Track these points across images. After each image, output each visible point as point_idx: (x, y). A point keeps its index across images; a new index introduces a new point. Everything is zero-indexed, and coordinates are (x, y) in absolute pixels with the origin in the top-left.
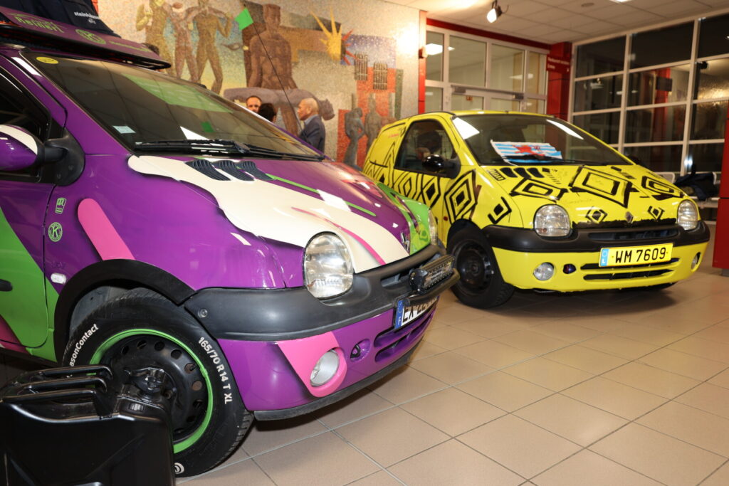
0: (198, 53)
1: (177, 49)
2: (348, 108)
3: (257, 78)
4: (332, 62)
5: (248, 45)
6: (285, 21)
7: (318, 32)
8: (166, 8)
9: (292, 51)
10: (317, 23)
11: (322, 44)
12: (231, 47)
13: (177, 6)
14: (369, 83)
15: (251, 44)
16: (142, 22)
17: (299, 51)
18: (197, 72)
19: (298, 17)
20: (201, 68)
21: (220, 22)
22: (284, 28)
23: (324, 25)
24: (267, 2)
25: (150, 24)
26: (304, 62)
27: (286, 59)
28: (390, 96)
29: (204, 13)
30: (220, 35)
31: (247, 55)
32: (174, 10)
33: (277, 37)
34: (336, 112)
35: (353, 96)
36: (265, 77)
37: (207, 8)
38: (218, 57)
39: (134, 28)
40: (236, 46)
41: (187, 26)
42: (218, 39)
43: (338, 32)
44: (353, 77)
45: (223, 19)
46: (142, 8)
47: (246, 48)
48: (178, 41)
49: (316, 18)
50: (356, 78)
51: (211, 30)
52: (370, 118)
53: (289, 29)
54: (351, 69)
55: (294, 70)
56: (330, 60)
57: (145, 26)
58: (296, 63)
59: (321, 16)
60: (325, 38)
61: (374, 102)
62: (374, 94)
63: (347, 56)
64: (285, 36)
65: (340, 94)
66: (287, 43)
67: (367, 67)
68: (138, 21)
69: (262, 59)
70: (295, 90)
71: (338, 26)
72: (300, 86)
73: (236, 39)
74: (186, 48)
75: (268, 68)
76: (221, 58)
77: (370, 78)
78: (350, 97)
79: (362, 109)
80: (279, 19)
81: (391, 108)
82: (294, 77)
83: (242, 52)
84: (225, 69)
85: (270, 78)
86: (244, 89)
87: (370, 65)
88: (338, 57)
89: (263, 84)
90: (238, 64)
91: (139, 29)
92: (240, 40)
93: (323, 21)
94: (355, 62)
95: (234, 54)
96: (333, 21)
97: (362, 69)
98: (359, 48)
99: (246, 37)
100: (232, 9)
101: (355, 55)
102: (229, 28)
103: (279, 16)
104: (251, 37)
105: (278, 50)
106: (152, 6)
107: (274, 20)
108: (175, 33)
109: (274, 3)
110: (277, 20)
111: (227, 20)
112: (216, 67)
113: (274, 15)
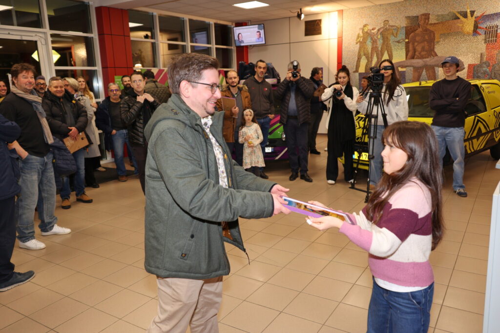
0: (382, 48)
1: (372, 48)
2: (477, 62)
5: (408, 39)
6: (432, 20)
7: (456, 21)
8: (369, 31)
9: (436, 35)
10: (456, 15)
11: (458, 27)
12: (398, 42)
13: (373, 29)
14: (499, 44)
15: (410, 37)
16: (358, 40)
17: (441, 34)
18: (380, 57)
19: (442, 15)
21: (394, 31)
22: (431, 24)
23: (461, 15)
24: (422, 13)
25: (361, 40)
26: (444, 40)
27: (431, 41)
29: (386, 29)
30: (393, 37)
31: (407, 43)
32: (372, 31)
33: (426, 30)
34: (466, 66)
35: (481, 54)
36: (417, 53)
37: (387, 26)
38: (391, 48)
39: (355, 43)
40: (401, 41)
41: (377, 37)
42: (392, 39)
43: (472, 16)
44: (483, 41)
45: (396, 29)
46: (359, 34)
47: (407, 40)
48: (373, 45)
49: (455, 12)
50: (485, 43)
51: (389, 36)
53: (435, 24)
54: (481, 38)
55: (436, 46)
56: (464, 35)
57: (360, 41)
58: (438, 42)
59: (459, 10)
60: (462, 22)
63: (479, 30)
64: (432, 28)
65: (470, 55)
66: (433, 32)
67: (497, 34)
68: (356, 40)
69: (416, 44)
70: (436, 57)
71: (472, 13)
72: (439, 54)
73: (402, 36)
74: (376, 47)
75: (419, 48)
76: (393, 48)
77: (499, 40)
78: (479, 56)
80: (429, 21)
82: (436, 50)
83: (405, 43)
84: (394, 53)
85: (419, 54)
86: (404, 61)
87: (499, 31)
88: (471, 32)
89: (415, 57)
90: (402, 49)
91: (357, 43)
92: (404, 37)
93: (460, 13)
94: (486, 32)
95: (400, 45)
96: (468, 11)
97: (492, 36)
98: (490, 22)
99: (407, 35)
100: (400, 22)
101: (486, 28)
102: (399, 33)
103: (428, 18)
104: (410, 34)
105: (427, 37)
106: (363, 32)
107: (425, 22)
108: (372, 41)
109: (426, 12)
110: (427, 21)
111: (398, 29)
112: (390, 53)
113: (425, 19)
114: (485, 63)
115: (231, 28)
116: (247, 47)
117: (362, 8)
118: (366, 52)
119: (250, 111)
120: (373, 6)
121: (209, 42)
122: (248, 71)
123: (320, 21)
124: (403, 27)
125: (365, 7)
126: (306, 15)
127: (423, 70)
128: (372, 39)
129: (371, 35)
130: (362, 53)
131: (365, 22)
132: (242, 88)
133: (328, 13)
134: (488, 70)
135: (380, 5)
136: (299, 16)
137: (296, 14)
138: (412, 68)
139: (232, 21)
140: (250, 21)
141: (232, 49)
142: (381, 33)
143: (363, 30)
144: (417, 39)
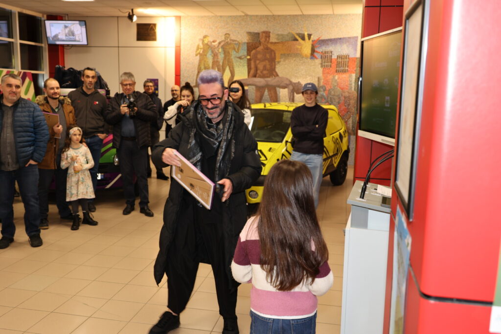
0: (223, 63)
1: (213, 62)
3: (253, 72)
4: (304, 59)
5: (250, 56)
6: (273, 39)
7: (295, 42)
8: (209, 43)
9: (277, 55)
10: (295, 37)
11: (297, 49)
12: (240, 58)
13: (214, 42)
14: (333, 69)
15: (252, 55)
16: (198, 52)
17: (281, 54)
19: (282, 35)
20: (224, 70)
21: (235, 46)
22: (272, 43)
23: (299, 37)
24: (262, 30)
25: (201, 52)
26: (284, 61)
27: (272, 61)
28: (350, 76)
29: (227, 43)
30: (235, 52)
31: (249, 60)
32: (213, 44)
33: (267, 49)
35: (319, 78)
36: (259, 72)
37: (229, 40)
38: (233, 63)
39: (194, 55)
40: (243, 57)
41: (218, 51)
42: (233, 54)
43: (309, 38)
44: (320, 66)
45: (237, 44)
46: (198, 45)
47: (249, 57)
48: (214, 58)
49: (294, 34)
50: (322, 67)
51: (230, 51)
52: (333, 93)
53: (275, 43)
54: (318, 61)
55: (277, 66)
56: (303, 57)
57: (199, 53)
58: (279, 62)
59: (298, 32)
60: (300, 44)
61: (336, 81)
62: (337, 76)
63: (315, 54)
64: (272, 47)
65: (309, 78)
66: (274, 51)
67: (331, 59)
68: (196, 52)
69: (258, 62)
70: (277, 78)
71: (309, 36)
72: (280, 75)
73: (243, 52)
74: (217, 61)
75: (260, 67)
76: (235, 64)
77: (334, 65)
78: (317, 79)
79: (326, 86)
80: (269, 39)
81: (351, 84)
82: (277, 70)
83: (246, 60)
84: (237, 70)
85: (262, 72)
86: (246, 79)
87: (334, 57)
88: (309, 55)
89: (257, 75)
90: (244, 66)
91: (197, 55)
92: (245, 53)
93: (299, 35)
94: (322, 56)
95: (242, 61)
96: (306, 34)
97: (327, 61)
98: (326, 47)
99: (249, 51)
100: (242, 37)
101: (322, 52)
102: (240, 48)
103: (269, 37)
104: (252, 50)
105: (268, 56)
106: (203, 44)
107: (266, 39)
108: (213, 55)
109: (267, 30)
110: (268, 39)
111: (239, 44)
112: (231, 69)
113: (266, 37)
114: (322, 87)
115: (41, 20)
116: (63, 46)
117: (202, 17)
118: (206, 66)
119: (78, 130)
120: (213, 17)
121: (10, 35)
122: (67, 78)
123: (155, 25)
124: (245, 43)
125: (205, 16)
126: (138, 17)
127: (265, 90)
128: (212, 52)
129: (212, 48)
130: (202, 67)
131: (205, 33)
132: (63, 100)
133: (163, 18)
134: (325, 94)
135: (221, 16)
136: (130, 17)
137: (127, 15)
138: (254, 87)
139: (43, 13)
140: (67, 15)
141: (42, 47)
142: (222, 47)
143: (203, 41)
144: (259, 56)
